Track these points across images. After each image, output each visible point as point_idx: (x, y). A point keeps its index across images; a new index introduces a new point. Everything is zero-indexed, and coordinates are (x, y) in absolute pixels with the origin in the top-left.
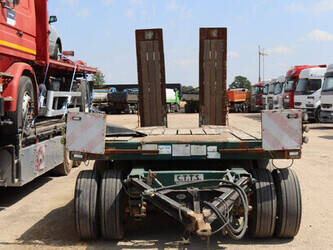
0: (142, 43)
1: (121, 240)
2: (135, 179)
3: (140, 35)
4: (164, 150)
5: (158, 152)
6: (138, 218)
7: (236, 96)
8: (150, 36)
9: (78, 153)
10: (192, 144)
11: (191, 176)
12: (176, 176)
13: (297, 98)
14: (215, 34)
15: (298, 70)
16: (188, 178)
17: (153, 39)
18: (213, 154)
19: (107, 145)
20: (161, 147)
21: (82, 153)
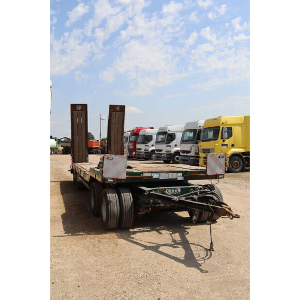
0: (75, 112)
1: (131, 228)
2: (151, 192)
3: (74, 107)
4: (155, 176)
5: (152, 177)
6: (140, 215)
7: (94, 144)
8: (79, 108)
9: (110, 178)
10: (169, 172)
11: (174, 190)
12: (166, 190)
13: (138, 146)
14: (118, 109)
15: (138, 130)
16: (173, 191)
17: (82, 110)
18: (180, 177)
19: (128, 174)
20: (153, 174)
21: (113, 179)
